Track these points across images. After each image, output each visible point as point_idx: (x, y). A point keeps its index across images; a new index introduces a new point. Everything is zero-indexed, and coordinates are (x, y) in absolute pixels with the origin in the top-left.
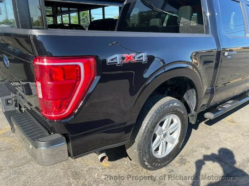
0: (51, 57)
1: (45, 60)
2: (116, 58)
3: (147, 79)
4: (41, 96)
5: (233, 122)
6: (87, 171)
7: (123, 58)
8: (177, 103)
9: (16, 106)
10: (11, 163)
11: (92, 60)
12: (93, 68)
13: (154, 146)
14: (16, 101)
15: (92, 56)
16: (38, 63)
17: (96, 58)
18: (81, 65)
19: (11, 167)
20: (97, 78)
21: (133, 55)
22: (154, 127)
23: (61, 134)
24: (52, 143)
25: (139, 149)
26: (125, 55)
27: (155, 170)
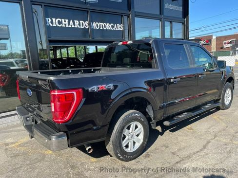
0: (59, 90)
1: (56, 92)
2: (95, 88)
3: (113, 100)
4: (53, 110)
5: (192, 129)
6: (80, 164)
7: (99, 88)
8: (138, 114)
9: (33, 121)
10: (28, 162)
11: (81, 90)
12: (81, 94)
13: (124, 143)
14: (33, 118)
15: (80, 88)
16: (52, 93)
17: (83, 89)
18: (75, 93)
19: (28, 165)
20: (84, 100)
21: (104, 86)
22: (122, 129)
23: (63, 132)
24: (59, 137)
25: (113, 145)
26: (99, 86)
27: (126, 161)
